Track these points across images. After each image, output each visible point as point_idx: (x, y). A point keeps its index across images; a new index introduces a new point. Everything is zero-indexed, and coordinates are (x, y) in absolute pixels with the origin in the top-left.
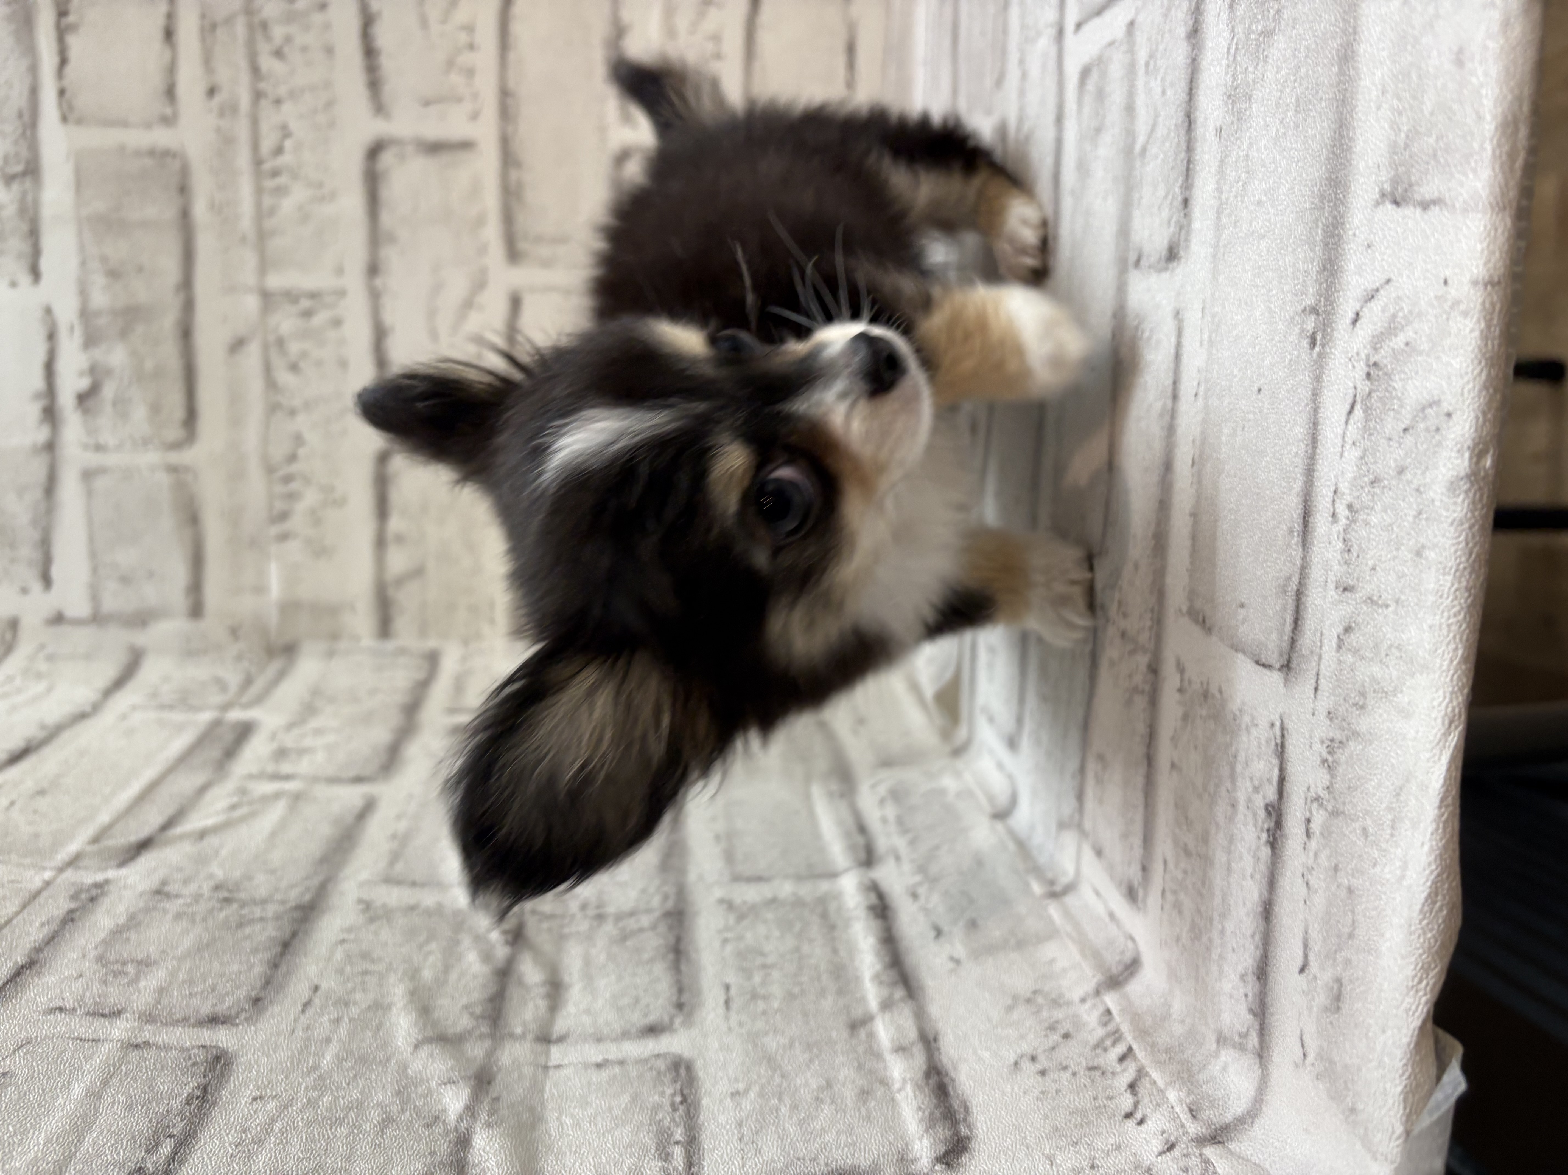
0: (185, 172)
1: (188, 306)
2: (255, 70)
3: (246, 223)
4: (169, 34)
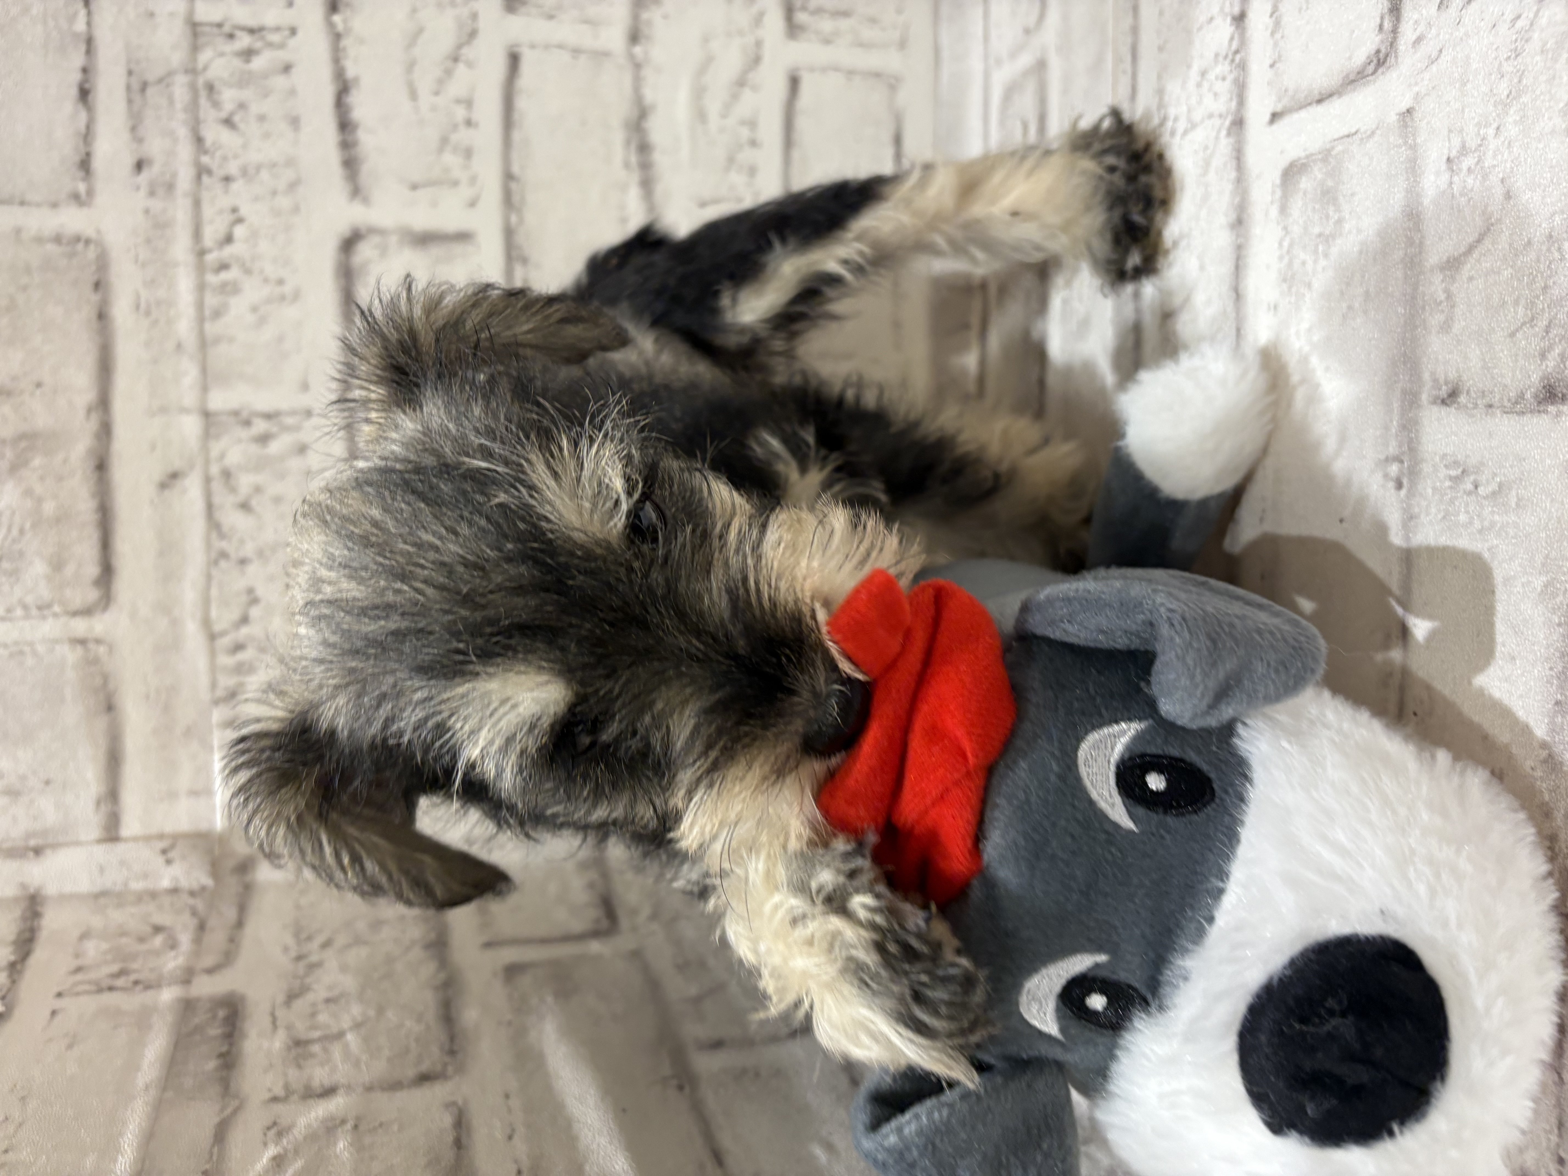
0: (103, 263)
1: (105, 431)
2: (199, 140)
3: (185, 327)
4: (84, 94)
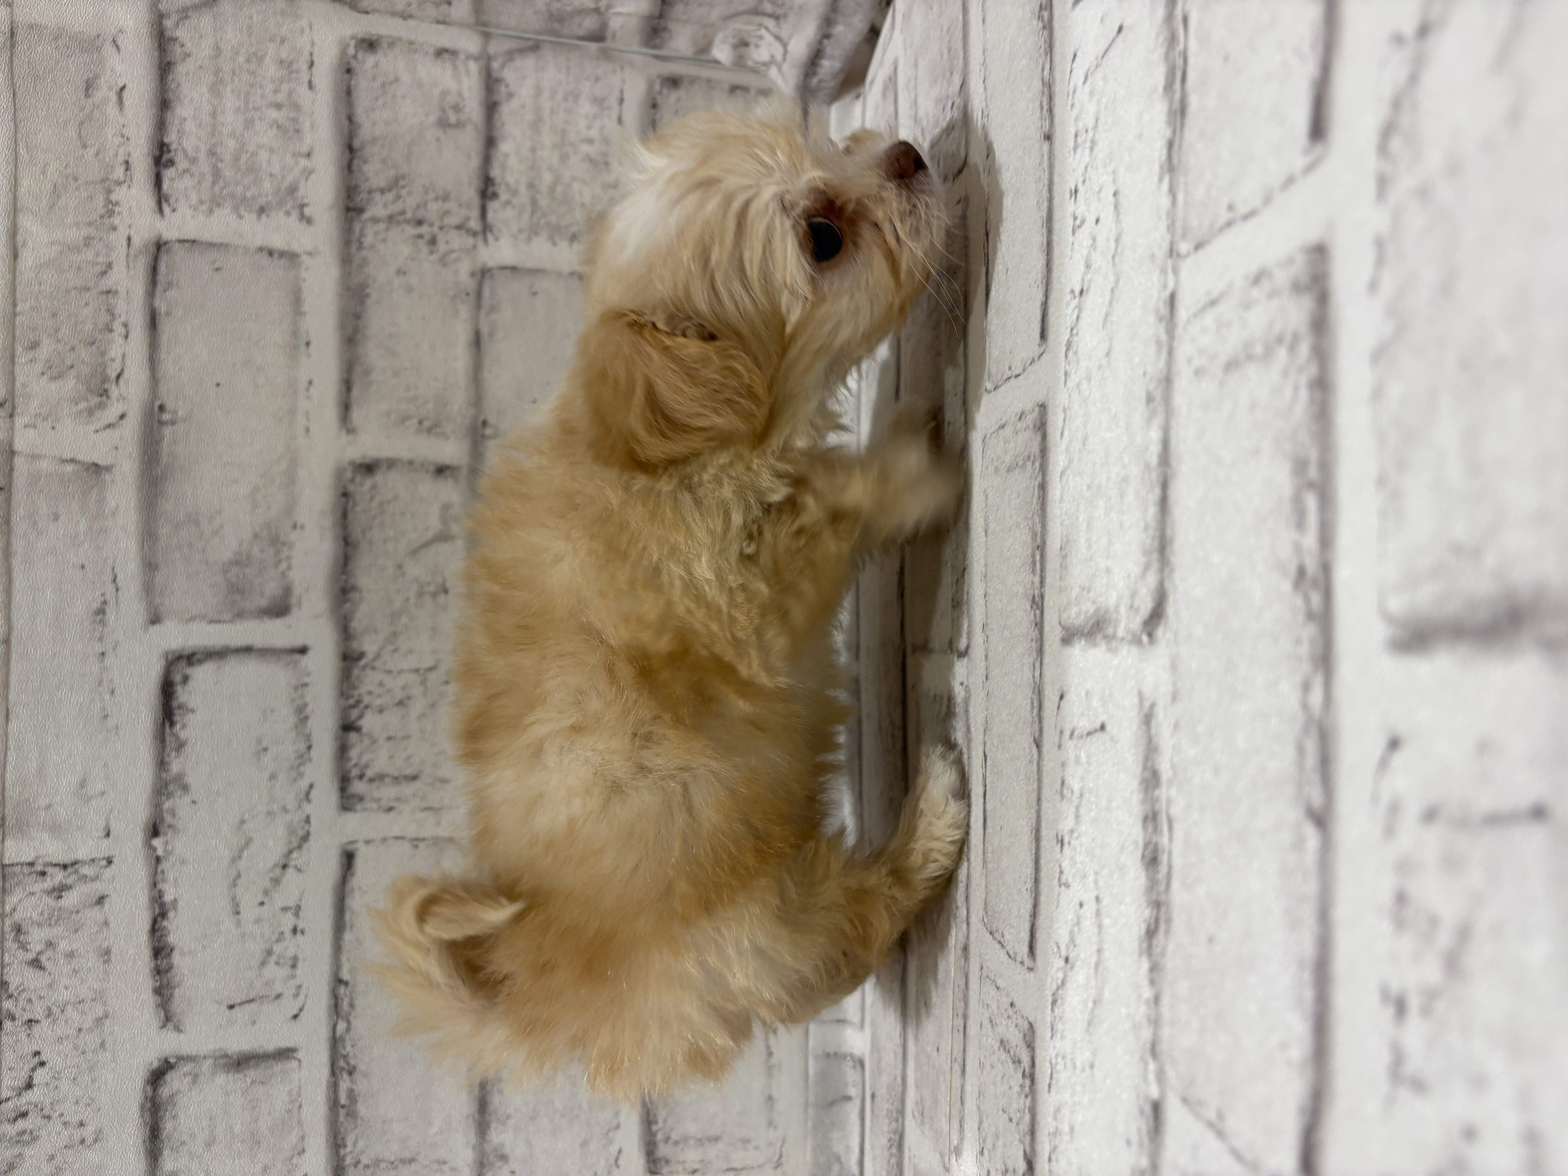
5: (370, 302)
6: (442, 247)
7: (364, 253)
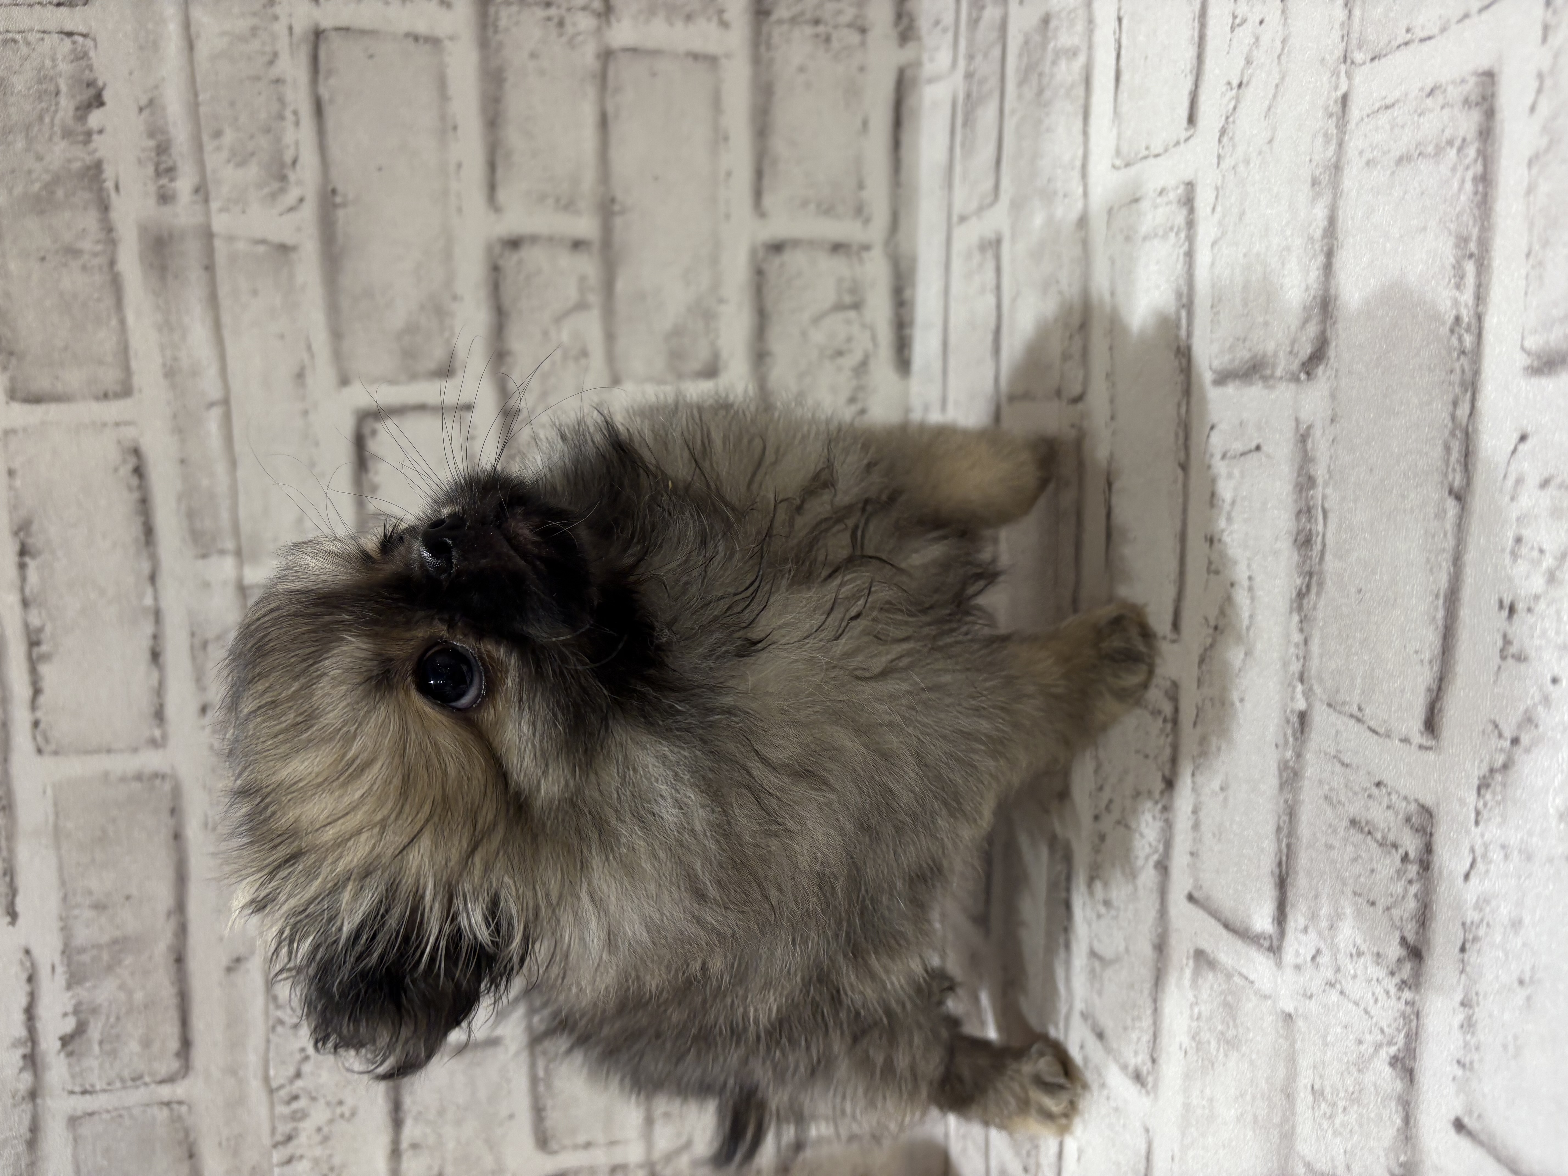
5: (508, 86)
6: (570, 29)
7: (499, 37)
